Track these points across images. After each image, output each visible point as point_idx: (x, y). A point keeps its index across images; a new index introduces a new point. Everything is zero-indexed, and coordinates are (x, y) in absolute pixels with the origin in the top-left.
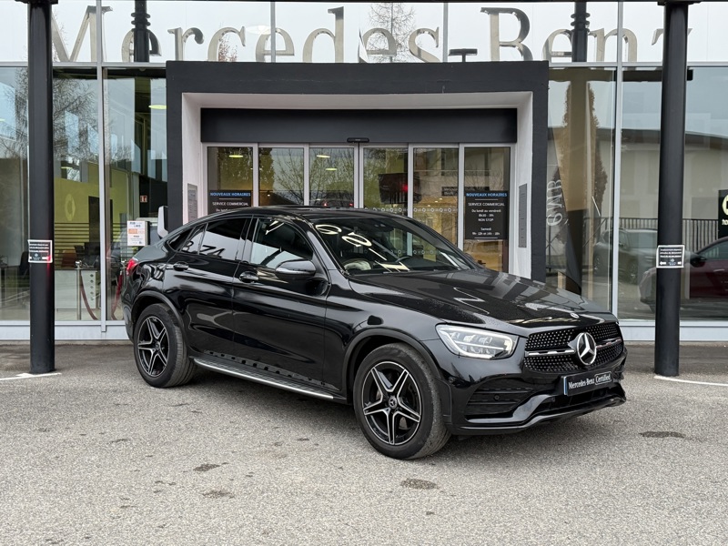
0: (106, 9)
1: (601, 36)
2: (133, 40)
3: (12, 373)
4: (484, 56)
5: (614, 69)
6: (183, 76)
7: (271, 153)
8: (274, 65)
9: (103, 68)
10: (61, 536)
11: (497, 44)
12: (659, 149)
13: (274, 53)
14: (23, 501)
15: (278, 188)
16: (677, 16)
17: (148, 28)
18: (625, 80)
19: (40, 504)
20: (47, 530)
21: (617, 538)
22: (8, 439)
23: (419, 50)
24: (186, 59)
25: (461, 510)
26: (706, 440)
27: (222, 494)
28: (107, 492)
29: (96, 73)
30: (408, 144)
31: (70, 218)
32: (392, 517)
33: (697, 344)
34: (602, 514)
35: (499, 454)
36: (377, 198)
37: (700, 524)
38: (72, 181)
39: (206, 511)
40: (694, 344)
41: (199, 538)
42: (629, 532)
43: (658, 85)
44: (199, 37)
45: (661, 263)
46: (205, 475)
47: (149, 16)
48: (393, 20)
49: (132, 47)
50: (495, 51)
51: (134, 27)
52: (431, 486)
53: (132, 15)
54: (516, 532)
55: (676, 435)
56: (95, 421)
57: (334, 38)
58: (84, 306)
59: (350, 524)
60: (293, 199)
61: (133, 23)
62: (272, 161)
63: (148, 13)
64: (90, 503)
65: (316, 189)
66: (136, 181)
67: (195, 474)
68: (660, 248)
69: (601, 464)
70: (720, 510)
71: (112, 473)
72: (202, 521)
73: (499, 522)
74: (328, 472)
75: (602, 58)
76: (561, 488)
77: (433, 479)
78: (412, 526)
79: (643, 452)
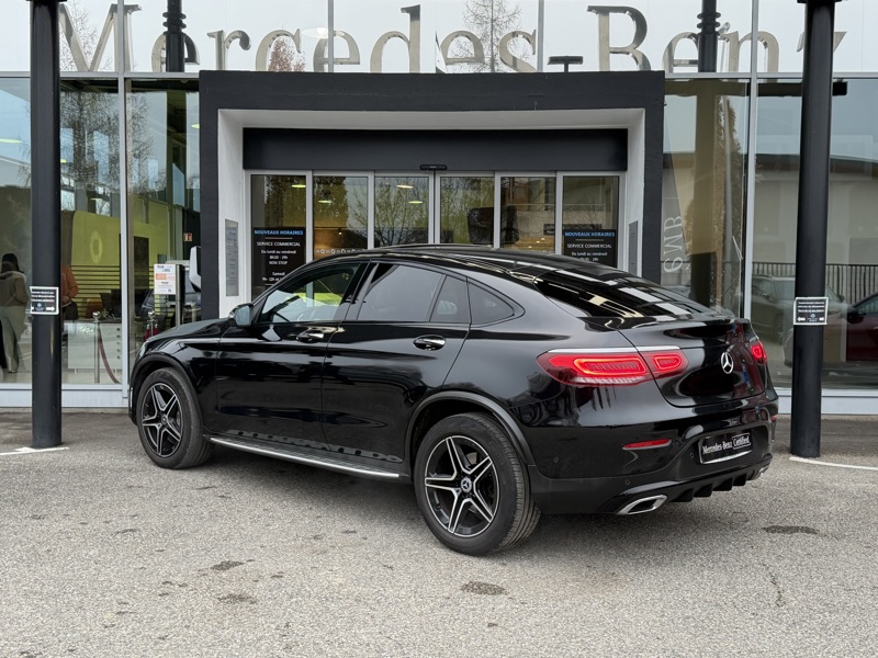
0: (134, 8)
1: (735, 42)
2: (165, 46)
3: (10, 446)
4: (591, 65)
5: (747, 81)
6: (223, 88)
9: (125, 79)
10: (40, 649)
11: (606, 50)
12: (798, 179)
13: (332, 61)
16: (822, 15)
17: (183, 31)
18: (760, 94)
19: (20, 608)
20: (25, 640)
23: (514, 58)
25: (531, 621)
26: (844, 537)
27: (241, 598)
28: (102, 595)
29: (117, 85)
30: (494, 171)
31: (96, 260)
32: (446, 629)
34: (704, 629)
35: (586, 553)
37: (825, 642)
38: (100, 215)
39: (219, 620)
40: (843, 418)
41: (207, 653)
43: (799, 100)
44: (245, 42)
45: (800, 319)
46: (224, 575)
47: (184, 17)
48: (492, 21)
49: (164, 54)
50: (604, 58)
51: (166, 29)
52: (498, 591)
53: (165, 15)
54: (595, 650)
55: (808, 530)
56: (101, 507)
57: (409, 43)
58: (102, 366)
59: (393, 637)
61: (165, 24)
63: (183, 12)
64: (81, 608)
65: (400, 226)
66: (179, 216)
67: (212, 574)
68: (798, 301)
69: (711, 565)
70: (851, 625)
71: (112, 571)
72: (214, 632)
73: (576, 637)
74: (374, 572)
75: (736, 67)
76: (658, 595)
77: (501, 583)
78: (468, 641)
79: (764, 551)
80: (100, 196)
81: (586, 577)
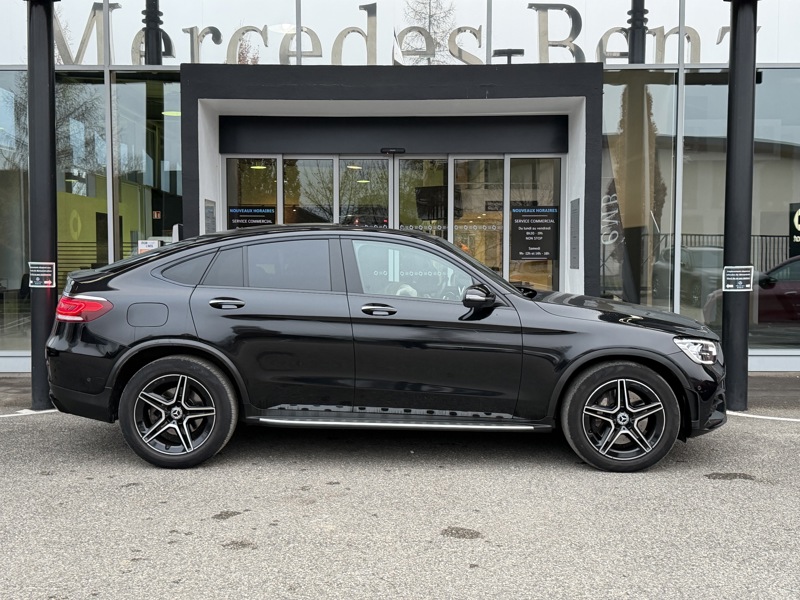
0: (114, 6)
1: (661, 35)
2: (143, 40)
3: (12, 409)
5: (675, 71)
6: (199, 80)
7: (297, 163)
8: (299, 68)
9: (111, 71)
10: (66, 593)
11: (545, 43)
12: (725, 159)
13: (300, 54)
14: (23, 552)
15: (305, 202)
16: (745, 13)
17: (161, 27)
18: (687, 83)
19: (42, 556)
20: (50, 585)
21: (681, 593)
22: (7, 484)
23: (460, 51)
24: (202, 62)
25: (508, 562)
26: (778, 482)
27: (243, 545)
28: (116, 544)
29: (103, 77)
30: (448, 154)
31: (75, 236)
32: (432, 571)
33: (767, 374)
34: (664, 566)
36: (414, 213)
37: (773, 577)
38: (77, 196)
39: (226, 564)
40: (764, 374)
41: (219, 595)
42: (694, 586)
43: (725, 88)
44: (217, 36)
45: (728, 286)
46: (224, 523)
47: (161, 14)
48: (430, 16)
49: (143, 48)
50: (543, 51)
51: (145, 25)
52: (475, 535)
53: (143, 12)
54: (569, 587)
55: (745, 477)
56: (104, 463)
57: (366, 37)
59: (385, 578)
60: (321, 214)
61: (143, 21)
62: (298, 173)
64: (97, 556)
65: (347, 203)
66: (148, 195)
67: (214, 523)
68: (727, 270)
69: (663, 509)
70: (794, 561)
71: (122, 521)
72: (222, 576)
73: (551, 576)
74: (361, 520)
75: (662, 59)
76: (619, 537)
77: (477, 527)
78: (453, 581)
79: (709, 496)
80: (75, 178)
81: (553, 521)
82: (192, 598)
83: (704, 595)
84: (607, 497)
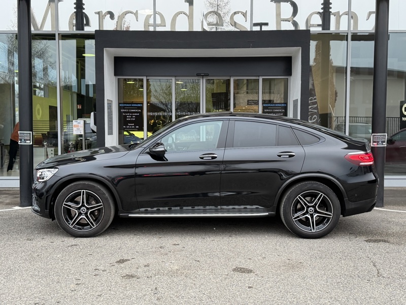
1: (338, 15)
2: (75, 17)
3: (10, 206)
4: (272, 27)
5: (346, 34)
6: (104, 38)
7: (150, 81)
8: (155, 32)
9: (59, 34)
10: (43, 302)
11: (279, 20)
12: (373, 79)
13: (155, 25)
14: (20, 281)
15: (153, 100)
16: (383, 5)
17: (84, 11)
18: (352, 40)
19: (30, 282)
20: (35, 298)
21: (357, 301)
22: (10, 245)
23: (235, 23)
24: (105, 29)
25: (268, 285)
26: (402, 244)
27: (132, 276)
28: (68, 276)
29: (55, 37)
30: (230, 76)
31: (39, 118)
32: (229, 290)
34: (347, 288)
37: (403, 293)
38: (38, 96)
39: (124, 287)
41: (121, 302)
42: (363, 298)
43: (373, 43)
44: (112, 16)
45: (374, 144)
46: (122, 265)
47: (84, 4)
48: (218, 6)
49: (75, 22)
50: (278, 23)
51: (75, 10)
52: (250, 271)
53: (75, 4)
54: (299, 298)
55: (385, 241)
56: (58, 234)
57: (188, 17)
59: (206, 293)
60: (162, 106)
61: (75, 8)
63: (83, 2)
64: (58, 282)
66: (75, 96)
67: (116, 265)
68: (373, 135)
69: (344, 258)
71: (70, 264)
72: (122, 292)
73: (290, 293)
74: (191, 263)
75: (339, 28)
76: (323, 272)
77: (250, 267)
78: (240, 295)
79: (367, 251)
80: (37, 88)
81: (289, 264)
82: (108, 304)
83: (368, 302)
84: (316, 252)
